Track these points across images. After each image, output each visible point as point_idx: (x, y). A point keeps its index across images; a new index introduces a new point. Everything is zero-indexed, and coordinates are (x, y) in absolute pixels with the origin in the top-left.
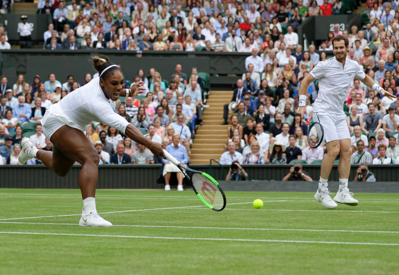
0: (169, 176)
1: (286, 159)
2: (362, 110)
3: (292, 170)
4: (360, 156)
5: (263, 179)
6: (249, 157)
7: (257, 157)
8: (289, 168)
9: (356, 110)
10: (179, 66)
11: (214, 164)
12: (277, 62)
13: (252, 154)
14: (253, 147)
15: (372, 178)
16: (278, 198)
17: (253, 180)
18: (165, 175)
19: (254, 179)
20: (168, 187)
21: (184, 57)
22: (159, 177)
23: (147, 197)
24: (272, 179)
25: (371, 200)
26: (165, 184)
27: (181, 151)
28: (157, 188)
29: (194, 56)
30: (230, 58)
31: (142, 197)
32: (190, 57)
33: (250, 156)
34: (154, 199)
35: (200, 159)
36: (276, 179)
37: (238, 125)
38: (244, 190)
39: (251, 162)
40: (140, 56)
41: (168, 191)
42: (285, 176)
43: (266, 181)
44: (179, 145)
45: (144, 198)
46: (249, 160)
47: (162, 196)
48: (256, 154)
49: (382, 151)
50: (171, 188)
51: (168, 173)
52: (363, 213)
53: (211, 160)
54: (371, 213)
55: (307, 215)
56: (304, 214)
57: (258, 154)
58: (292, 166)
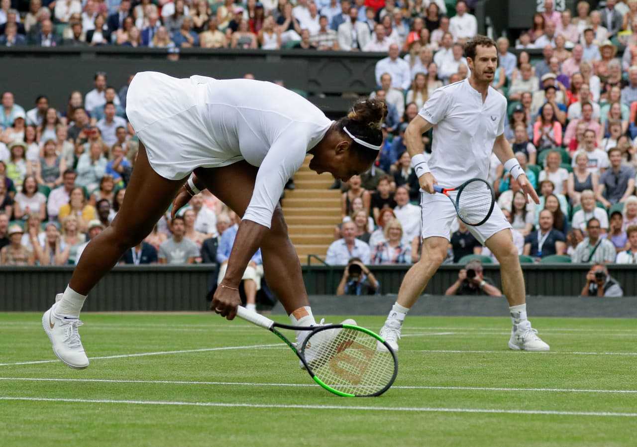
2: (596, 160)
3: (463, 274)
4: (592, 247)
6: (382, 250)
7: (398, 250)
8: (457, 270)
9: (585, 162)
10: (250, 77)
11: (315, 263)
12: (436, 70)
13: (388, 244)
14: (391, 231)
15: (615, 291)
17: (388, 294)
19: (391, 291)
21: (259, 61)
23: (186, 327)
25: (611, 332)
29: (277, 60)
30: (347, 62)
31: (178, 327)
32: (269, 59)
33: (384, 248)
34: (200, 330)
36: (434, 292)
37: (362, 189)
38: (372, 314)
39: (385, 260)
40: (175, 58)
46: (381, 255)
48: (396, 245)
49: (635, 238)
52: (597, 355)
53: (309, 256)
54: (611, 357)
55: (489, 359)
56: (484, 357)
57: (399, 245)
58: (463, 267)
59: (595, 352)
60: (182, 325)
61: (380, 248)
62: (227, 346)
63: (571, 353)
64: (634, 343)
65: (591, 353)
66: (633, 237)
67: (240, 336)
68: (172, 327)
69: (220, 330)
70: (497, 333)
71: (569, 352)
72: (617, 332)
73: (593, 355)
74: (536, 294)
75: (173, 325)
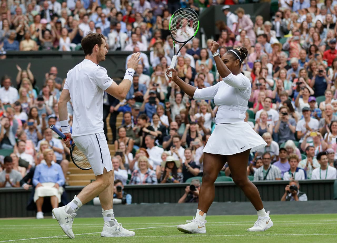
0: (42, 201)
1: (182, 176)
2: (271, 116)
3: (188, 189)
4: (266, 171)
5: (154, 202)
6: (137, 176)
7: (146, 175)
8: (184, 187)
9: (266, 117)
10: (54, 69)
12: (165, 61)
13: (140, 172)
14: (141, 163)
15: (304, 198)
16: (171, 223)
17: (142, 204)
18: (37, 201)
19: (144, 202)
20: (40, 215)
21: (58, 59)
22: (29, 203)
23: (13, 227)
24: (165, 202)
25: (281, 223)
26: (37, 211)
27: (56, 170)
28: (27, 216)
29: (70, 57)
30: (113, 58)
31: (8, 227)
32: (65, 57)
33: (138, 174)
34: (22, 228)
35: (78, 180)
36: (170, 202)
37: (128, 138)
38: (132, 216)
39: (139, 182)
40: (4, 57)
41: (41, 219)
42: (181, 197)
43: (158, 204)
44: (53, 163)
45: (10, 228)
46: (136, 179)
47: (32, 225)
48: (145, 172)
49: (294, 163)
50: (44, 215)
51: (40, 197)
52: (270, 236)
54: (279, 237)
55: (202, 240)
56: (199, 239)
57: (147, 172)
58: (188, 185)
59: (269, 234)
60: (11, 226)
61: (135, 175)
62: (39, 237)
63: (254, 235)
64: (294, 229)
65: (267, 235)
66: (292, 162)
67: (47, 231)
68: (5, 227)
69: (35, 228)
70: (209, 225)
71: (253, 234)
72: (285, 223)
73: (268, 236)
74: (235, 201)
75: (5, 226)
